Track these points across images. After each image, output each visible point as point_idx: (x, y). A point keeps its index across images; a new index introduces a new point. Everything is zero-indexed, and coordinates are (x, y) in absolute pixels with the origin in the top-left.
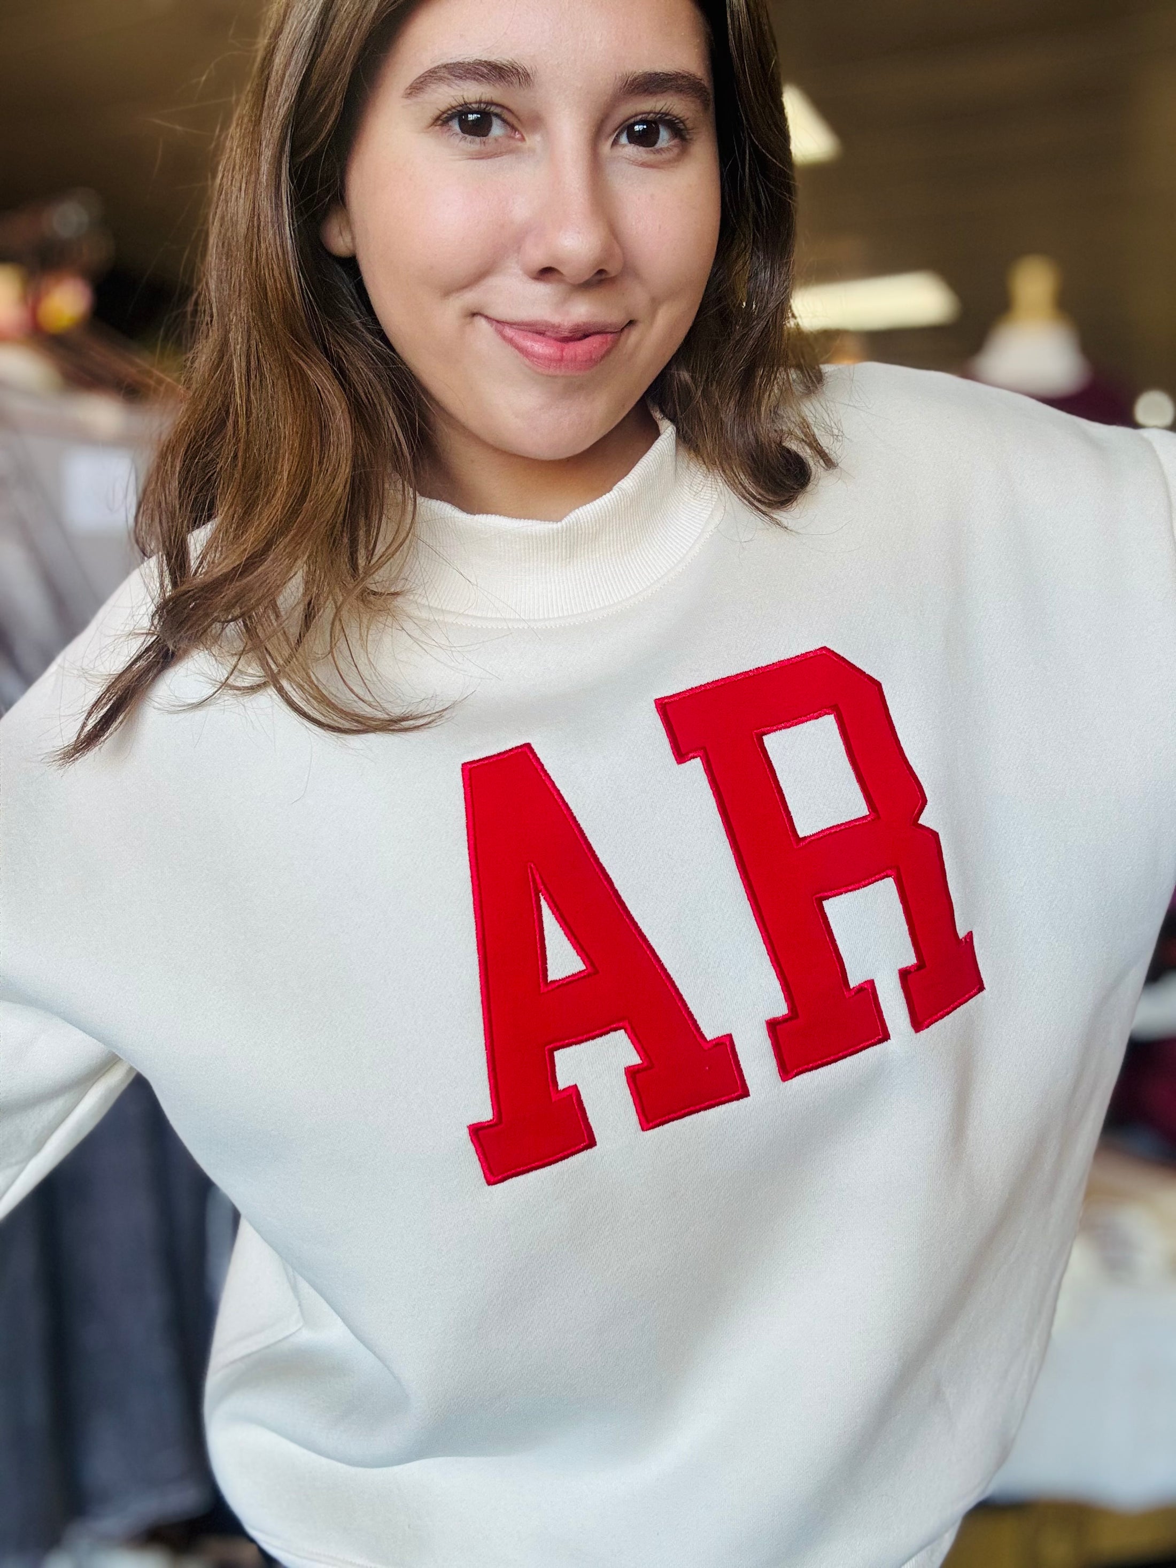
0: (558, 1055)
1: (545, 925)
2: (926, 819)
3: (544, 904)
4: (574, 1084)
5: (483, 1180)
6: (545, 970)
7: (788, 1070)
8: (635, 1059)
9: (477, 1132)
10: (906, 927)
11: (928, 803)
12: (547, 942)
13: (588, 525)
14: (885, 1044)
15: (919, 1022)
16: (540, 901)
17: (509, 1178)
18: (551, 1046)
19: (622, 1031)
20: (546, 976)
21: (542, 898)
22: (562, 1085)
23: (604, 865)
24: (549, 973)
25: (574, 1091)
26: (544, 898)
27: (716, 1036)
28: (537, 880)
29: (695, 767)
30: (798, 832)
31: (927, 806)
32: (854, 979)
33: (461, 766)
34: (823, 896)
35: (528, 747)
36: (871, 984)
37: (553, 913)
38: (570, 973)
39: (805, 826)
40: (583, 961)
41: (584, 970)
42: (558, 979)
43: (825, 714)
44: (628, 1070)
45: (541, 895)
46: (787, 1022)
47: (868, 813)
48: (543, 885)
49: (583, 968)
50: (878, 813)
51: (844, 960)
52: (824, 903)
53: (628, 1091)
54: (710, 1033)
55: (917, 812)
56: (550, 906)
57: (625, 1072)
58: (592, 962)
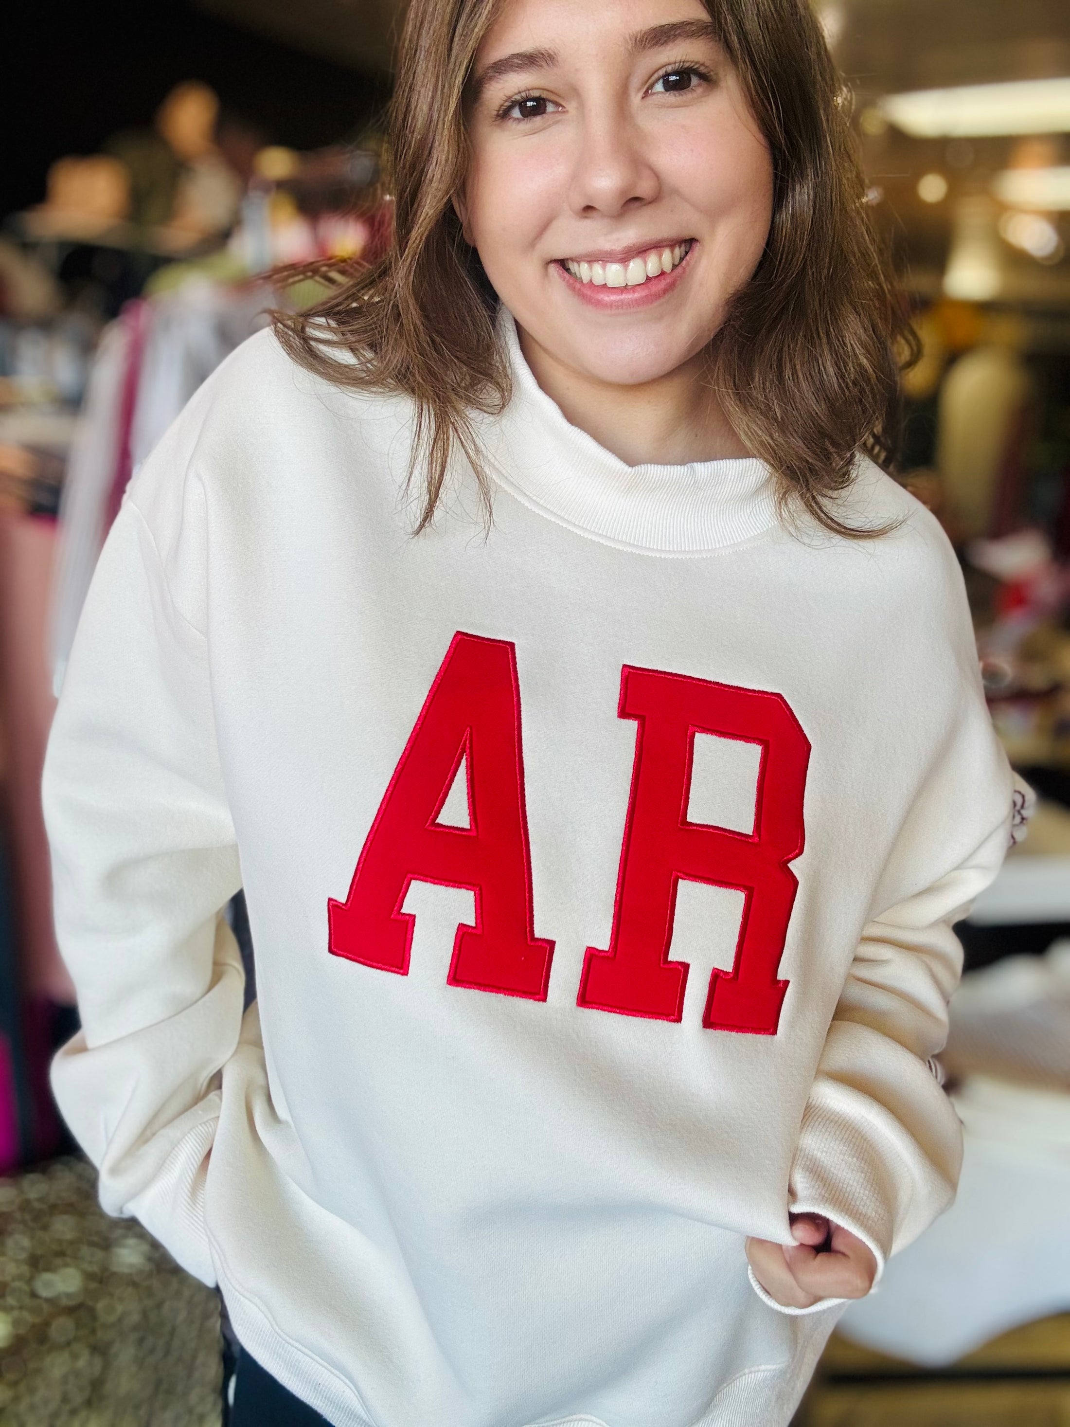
0: (414, 883)
1: (456, 779)
2: (796, 866)
3: (464, 762)
4: (414, 914)
5: (326, 946)
6: (438, 813)
7: (585, 1000)
8: (471, 921)
9: (333, 906)
10: (736, 939)
11: (803, 855)
12: (451, 792)
13: (651, 480)
14: (675, 1024)
15: (710, 1021)
16: (462, 758)
17: (342, 957)
18: (414, 875)
19: (473, 893)
20: (436, 817)
21: (464, 757)
22: (404, 910)
23: (524, 759)
24: (440, 816)
25: (411, 919)
26: (466, 759)
27: (543, 937)
28: (468, 742)
29: (631, 726)
30: (688, 817)
31: (801, 856)
32: (674, 955)
33: (455, 632)
34: (682, 875)
35: (512, 645)
36: (686, 966)
37: (467, 773)
38: (456, 825)
39: (696, 815)
40: (471, 821)
41: (468, 829)
42: (444, 824)
43: (754, 742)
44: (462, 927)
45: (465, 755)
46: (604, 957)
47: (751, 834)
48: (471, 748)
49: (468, 827)
50: (760, 839)
51: (674, 934)
52: (680, 881)
53: (453, 944)
54: (540, 932)
55: (790, 856)
56: (467, 767)
57: (458, 927)
58: (477, 827)
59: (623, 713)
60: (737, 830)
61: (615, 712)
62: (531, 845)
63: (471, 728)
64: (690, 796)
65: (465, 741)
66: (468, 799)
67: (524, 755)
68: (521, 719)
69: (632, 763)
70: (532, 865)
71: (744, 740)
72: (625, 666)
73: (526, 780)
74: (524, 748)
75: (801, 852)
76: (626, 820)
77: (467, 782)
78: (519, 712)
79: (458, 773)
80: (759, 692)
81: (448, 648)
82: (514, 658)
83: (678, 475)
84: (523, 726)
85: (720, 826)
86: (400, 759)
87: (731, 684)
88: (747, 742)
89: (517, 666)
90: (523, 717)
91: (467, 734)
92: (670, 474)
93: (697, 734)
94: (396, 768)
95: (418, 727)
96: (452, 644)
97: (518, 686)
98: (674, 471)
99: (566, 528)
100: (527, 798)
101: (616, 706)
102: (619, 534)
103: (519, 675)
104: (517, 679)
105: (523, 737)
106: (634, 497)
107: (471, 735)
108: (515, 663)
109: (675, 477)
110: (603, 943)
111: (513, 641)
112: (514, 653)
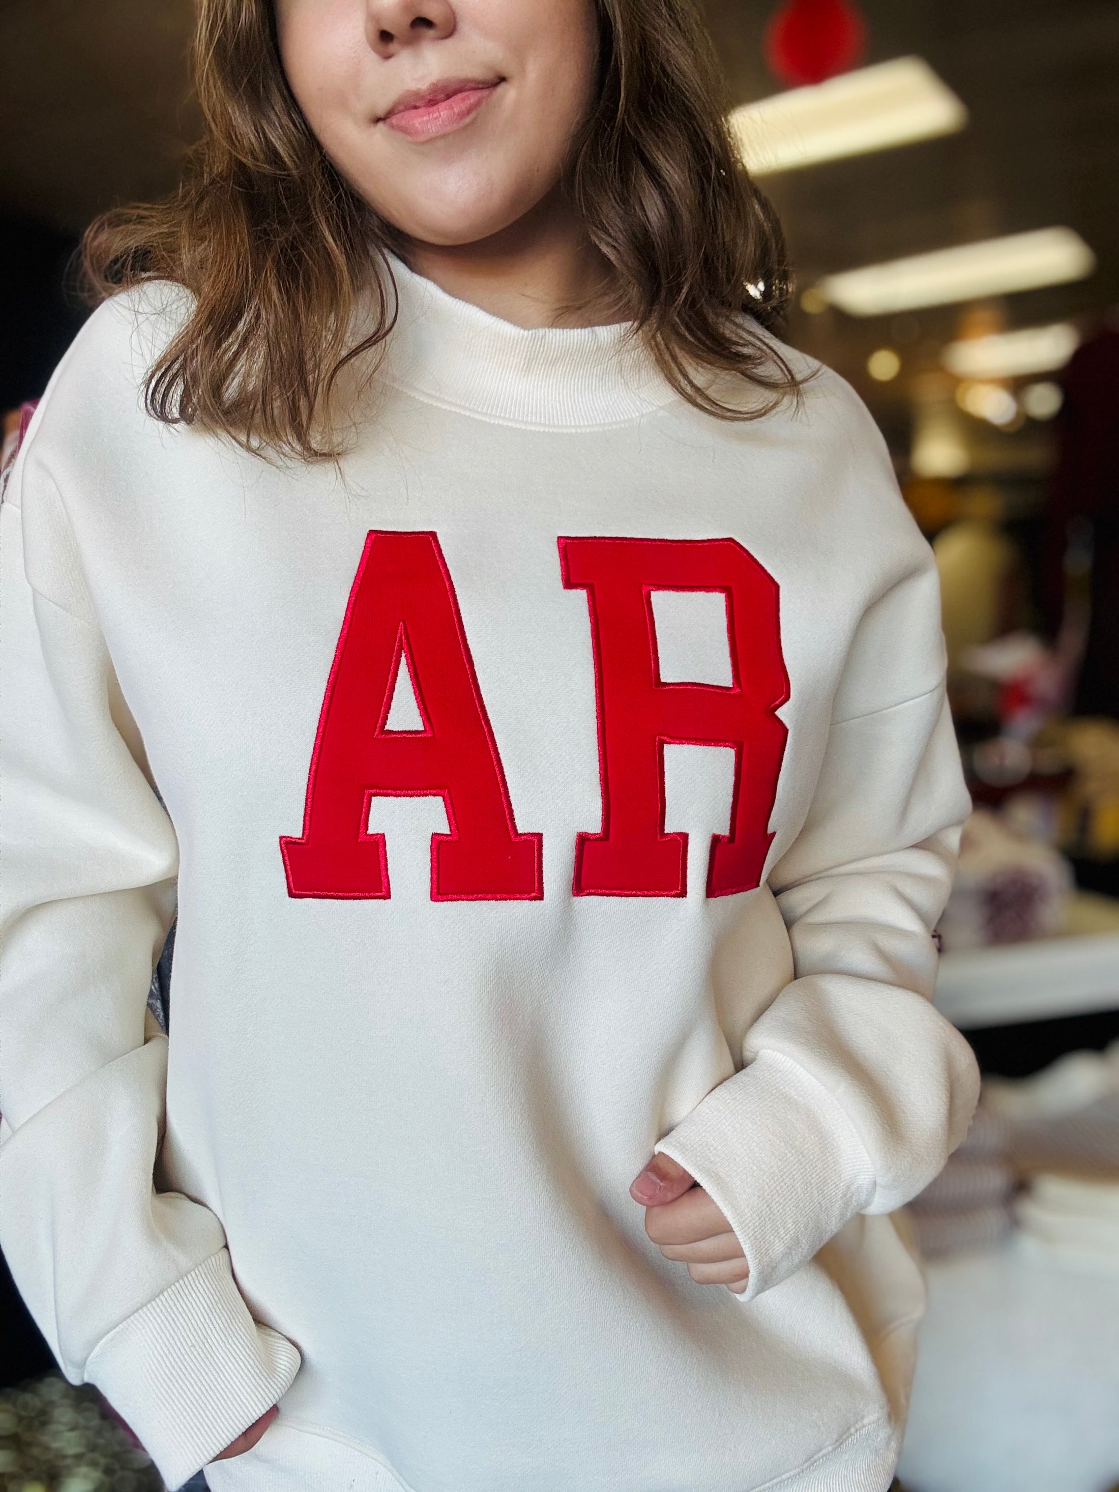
0: (375, 800)
1: (398, 679)
2: (784, 713)
3: (403, 660)
4: (382, 832)
5: (285, 890)
6: (385, 719)
7: (581, 887)
8: (445, 829)
9: (288, 845)
10: (731, 801)
11: (790, 699)
12: (395, 694)
14: (680, 899)
15: (713, 889)
16: (401, 656)
17: (307, 897)
18: (372, 791)
19: (440, 799)
20: (384, 724)
21: (403, 655)
22: (371, 831)
23: (470, 647)
24: (388, 722)
25: (380, 840)
26: (405, 656)
27: (526, 831)
28: (403, 638)
29: (580, 597)
30: (661, 677)
31: (788, 702)
32: (670, 827)
33: (367, 531)
34: (668, 740)
35: (433, 534)
36: (685, 837)
37: (409, 671)
38: (407, 729)
39: (668, 675)
40: (423, 722)
41: (423, 731)
42: (394, 730)
43: (716, 591)
44: (435, 836)
45: (403, 652)
46: (597, 839)
47: (731, 686)
48: (408, 644)
49: (422, 728)
50: (741, 689)
51: (667, 804)
52: (666, 746)
53: (429, 858)
54: (523, 826)
55: (777, 703)
56: (408, 664)
57: (432, 838)
58: (432, 727)
59: (569, 584)
60: (715, 684)
61: (559, 584)
62: (495, 735)
63: (404, 622)
64: (660, 655)
65: (401, 637)
66: (416, 699)
67: (469, 642)
68: (458, 604)
69: (589, 633)
70: (501, 756)
71: (704, 590)
72: (559, 538)
73: (476, 668)
74: (467, 634)
75: (787, 698)
76: (596, 691)
77: (411, 680)
78: (455, 596)
79: (400, 673)
80: (708, 541)
81: (363, 549)
82: (438, 546)
83: (579, 339)
84: (461, 611)
85: (697, 681)
86: (332, 668)
87: (677, 538)
88: (707, 591)
89: (443, 552)
90: (459, 601)
91: (401, 629)
92: (570, 337)
93: (653, 593)
94: (329, 679)
95: (345, 632)
96: (366, 543)
97: (447, 571)
98: (574, 335)
99: (469, 416)
100: (481, 687)
101: (560, 578)
102: (527, 415)
103: (447, 561)
104: (445, 565)
105: (464, 624)
106: (535, 376)
107: (405, 629)
108: (440, 550)
109: (576, 342)
110: (594, 826)
111: (434, 530)
112: (437, 541)
